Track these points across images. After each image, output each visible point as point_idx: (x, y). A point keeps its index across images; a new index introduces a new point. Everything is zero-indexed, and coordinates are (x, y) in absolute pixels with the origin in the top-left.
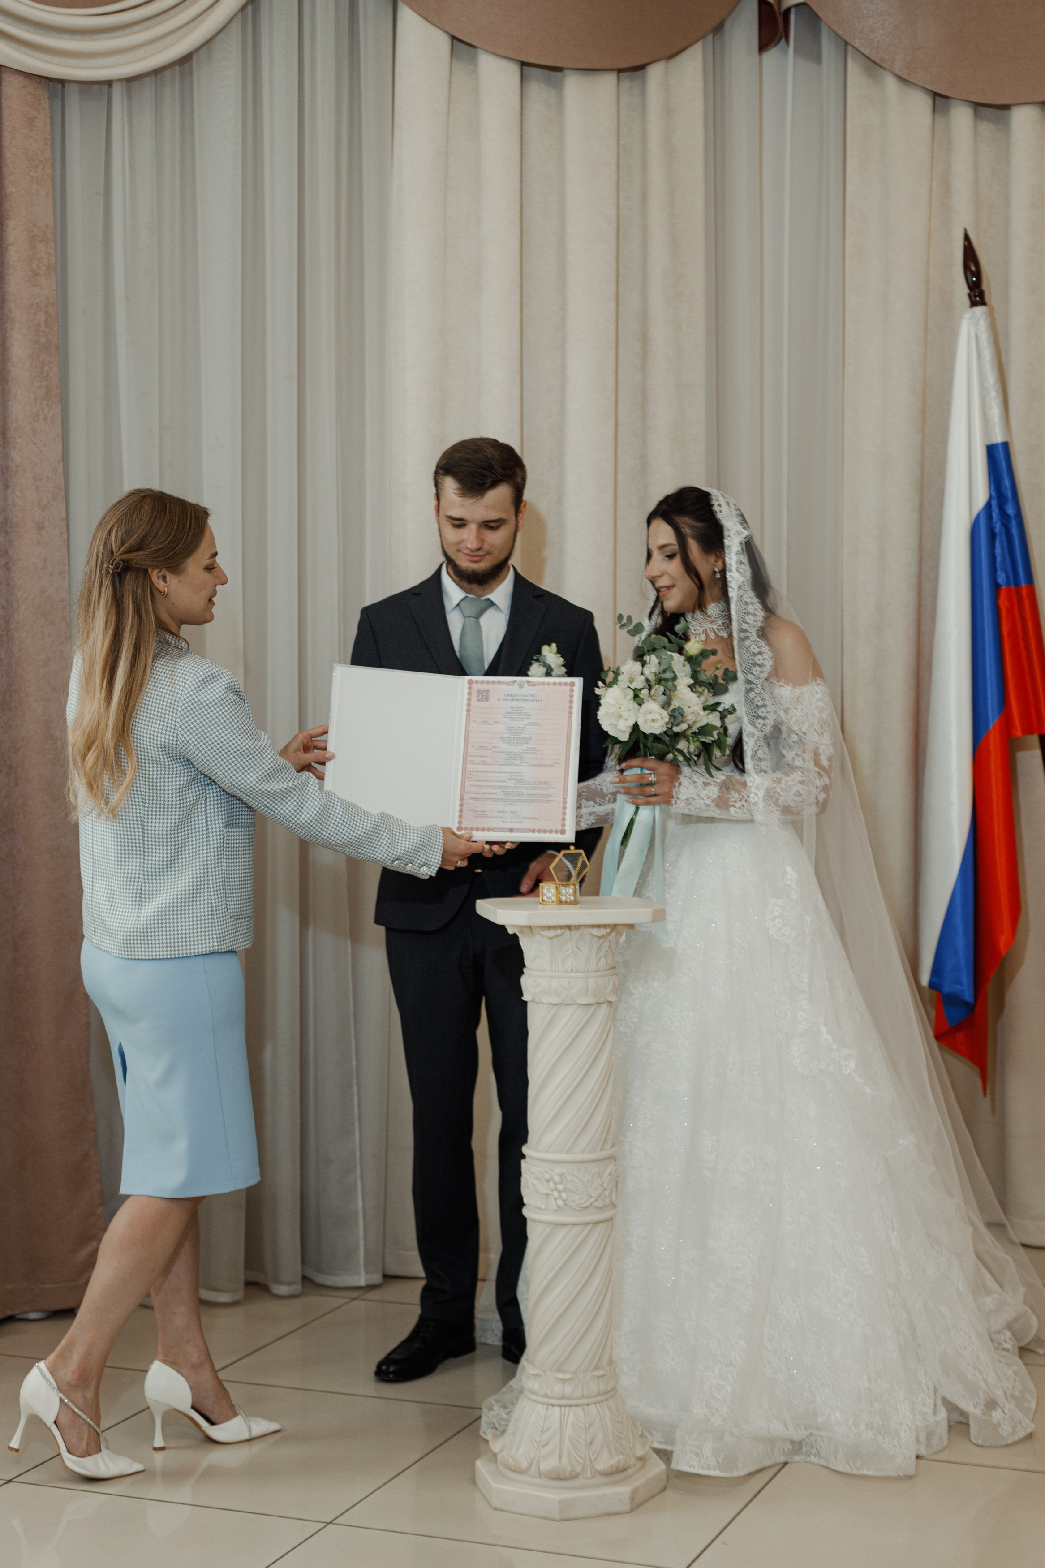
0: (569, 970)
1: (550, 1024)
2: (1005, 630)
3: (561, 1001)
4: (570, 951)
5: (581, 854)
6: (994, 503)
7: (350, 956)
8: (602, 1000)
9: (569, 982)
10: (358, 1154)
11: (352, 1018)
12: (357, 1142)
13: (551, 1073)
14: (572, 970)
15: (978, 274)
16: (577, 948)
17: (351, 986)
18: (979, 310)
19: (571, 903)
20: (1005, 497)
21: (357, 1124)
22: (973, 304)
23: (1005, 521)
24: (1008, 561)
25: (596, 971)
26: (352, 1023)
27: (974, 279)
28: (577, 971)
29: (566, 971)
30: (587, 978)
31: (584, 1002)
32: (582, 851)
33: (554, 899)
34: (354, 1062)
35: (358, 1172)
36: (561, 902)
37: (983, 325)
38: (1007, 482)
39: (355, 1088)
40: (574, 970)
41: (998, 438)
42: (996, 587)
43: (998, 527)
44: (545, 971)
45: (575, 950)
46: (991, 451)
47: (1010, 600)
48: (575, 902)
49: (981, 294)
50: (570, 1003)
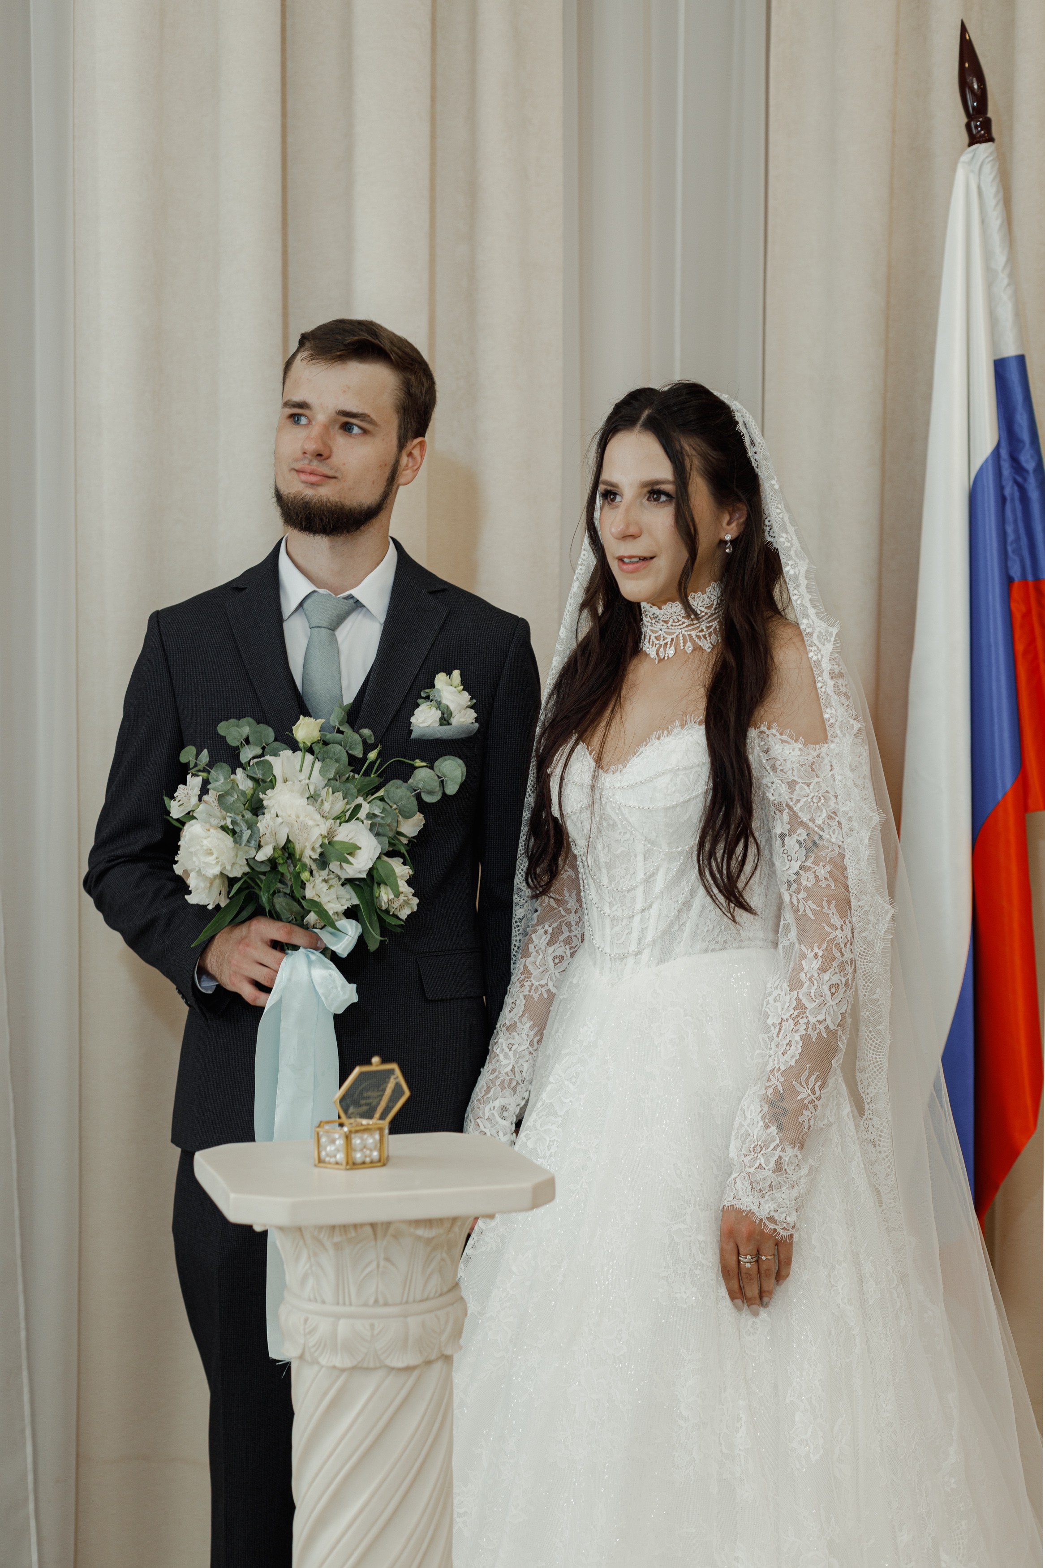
0: (371, 1301)
1: (335, 1407)
2: (1020, 647)
3: (355, 1363)
4: (373, 1266)
5: (392, 1072)
6: (1004, 453)
7: (15, 1166)
8: (433, 1356)
9: (372, 1326)
10: (30, 1477)
11: (19, 1263)
12: (30, 1460)
13: (336, 1502)
14: (376, 1301)
15: (982, 97)
16: (387, 1259)
17: (17, 1212)
18: (983, 149)
19: (373, 1164)
20: (1020, 441)
21: (28, 1432)
22: (973, 140)
23: (1019, 479)
24: (1024, 541)
25: (421, 1301)
26: (19, 1271)
27: (975, 104)
28: (386, 1304)
29: (365, 1305)
30: (406, 1316)
31: (400, 1365)
32: (394, 1066)
33: (340, 1156)
34: (23, 1334)
35: (31, 1506)
36: (352, 1165)
37: (989, 174)
38: (1021, 419)
39: (25, 1373)
40: (381, 1301)
41: (1010, 350)
42: (1009, 581)
43: (1009, 490)
44: (324, 1302)
45: (382, 1263)
46: (1000, 367)
47: (1027, 600)
48: (382, 1162)
49: (987, 124)
50: (372, 1365)
